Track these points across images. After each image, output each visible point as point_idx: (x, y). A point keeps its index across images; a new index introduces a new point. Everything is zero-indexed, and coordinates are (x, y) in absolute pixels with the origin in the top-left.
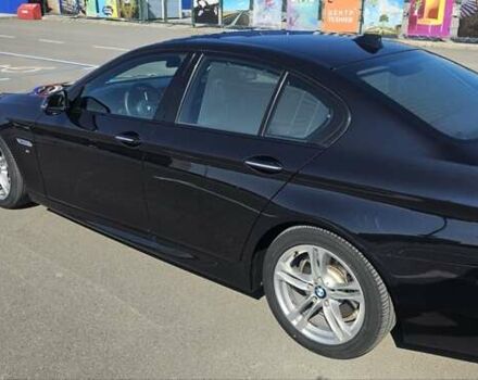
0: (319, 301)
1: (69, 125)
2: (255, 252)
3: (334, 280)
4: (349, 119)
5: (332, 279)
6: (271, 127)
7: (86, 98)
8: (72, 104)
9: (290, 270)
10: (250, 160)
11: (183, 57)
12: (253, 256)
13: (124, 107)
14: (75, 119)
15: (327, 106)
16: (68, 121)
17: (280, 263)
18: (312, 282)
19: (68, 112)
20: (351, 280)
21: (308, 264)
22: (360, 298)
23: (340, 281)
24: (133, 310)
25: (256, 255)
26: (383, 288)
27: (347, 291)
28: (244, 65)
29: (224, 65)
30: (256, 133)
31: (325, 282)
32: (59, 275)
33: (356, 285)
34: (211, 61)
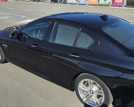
0: (91, 94)
1: (18, 41)
2: (72, 80)
3: (96, 89)
4: (100, 43)
5: (95, 88)
6: (77, 44)
7: (22, 33)
8: (18, 35)
9: (83, 86)
10: (71, 54)
11: (50, 22)
12: (72, 81)
13: (33, 35)
14: (19, 39)
15: (93, 39)
16: (17, 40)
17: (80, 83)
18: (89, 89)
19: (17, 37)
20: (100, 89)
21: (88, 83)
22: (103, 95)
23: (97, 89)
24: (38, 95)
25: (73, 80)
26: (110, 92)
27: (99, 92)
28: (68, 26)
29: (62, 25)
30: (72, 46)
31: (93, 89)
32: (16, 85)
33: (102, 91)
34: (59, 24)
